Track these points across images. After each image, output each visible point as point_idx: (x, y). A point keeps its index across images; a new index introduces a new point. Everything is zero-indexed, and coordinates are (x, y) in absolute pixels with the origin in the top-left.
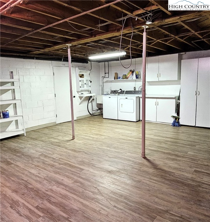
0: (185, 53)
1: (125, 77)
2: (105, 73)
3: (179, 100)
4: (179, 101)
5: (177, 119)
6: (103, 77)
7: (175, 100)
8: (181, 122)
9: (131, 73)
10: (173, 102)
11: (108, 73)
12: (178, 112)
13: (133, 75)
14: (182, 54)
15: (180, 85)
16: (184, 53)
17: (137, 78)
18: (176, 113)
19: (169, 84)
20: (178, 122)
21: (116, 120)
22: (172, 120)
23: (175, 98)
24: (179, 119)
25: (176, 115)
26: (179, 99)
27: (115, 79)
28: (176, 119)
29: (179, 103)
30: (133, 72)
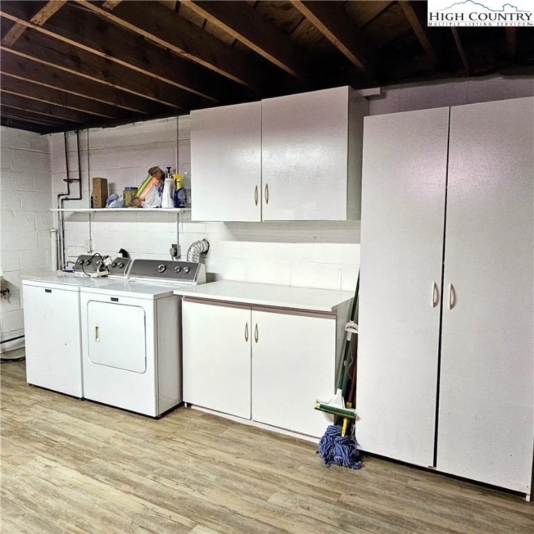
0: (383, 96)
1: (133, 199)
2: (69, 181)
3: (352, 320)
4: (352, 324)
5: (345, 421)
6: (62, 197)
7: (334, 321)
8: (365, 441)
9: (155, 180)
10: (325, 335)
11: (80, 180)
12: (348, 386)
13: (161, 191)
14: (368, 98)
15: (359, 245)
16: (377, 91)
17: (177, 203)
18: (339, 391)
19: (315, 240)
20: (350, 441)
21: (77, 398)
22: (319, 426)
23: (333, 314)
24: (352, 421)
25: (337, 402)
26: (353, 316)
27: (92, 207)
28: (339, 421)
29: (355, 336)
30: (163, 177)
